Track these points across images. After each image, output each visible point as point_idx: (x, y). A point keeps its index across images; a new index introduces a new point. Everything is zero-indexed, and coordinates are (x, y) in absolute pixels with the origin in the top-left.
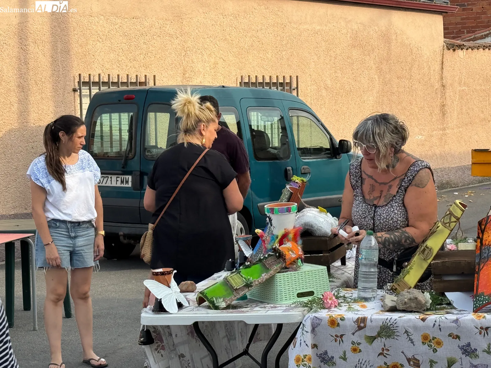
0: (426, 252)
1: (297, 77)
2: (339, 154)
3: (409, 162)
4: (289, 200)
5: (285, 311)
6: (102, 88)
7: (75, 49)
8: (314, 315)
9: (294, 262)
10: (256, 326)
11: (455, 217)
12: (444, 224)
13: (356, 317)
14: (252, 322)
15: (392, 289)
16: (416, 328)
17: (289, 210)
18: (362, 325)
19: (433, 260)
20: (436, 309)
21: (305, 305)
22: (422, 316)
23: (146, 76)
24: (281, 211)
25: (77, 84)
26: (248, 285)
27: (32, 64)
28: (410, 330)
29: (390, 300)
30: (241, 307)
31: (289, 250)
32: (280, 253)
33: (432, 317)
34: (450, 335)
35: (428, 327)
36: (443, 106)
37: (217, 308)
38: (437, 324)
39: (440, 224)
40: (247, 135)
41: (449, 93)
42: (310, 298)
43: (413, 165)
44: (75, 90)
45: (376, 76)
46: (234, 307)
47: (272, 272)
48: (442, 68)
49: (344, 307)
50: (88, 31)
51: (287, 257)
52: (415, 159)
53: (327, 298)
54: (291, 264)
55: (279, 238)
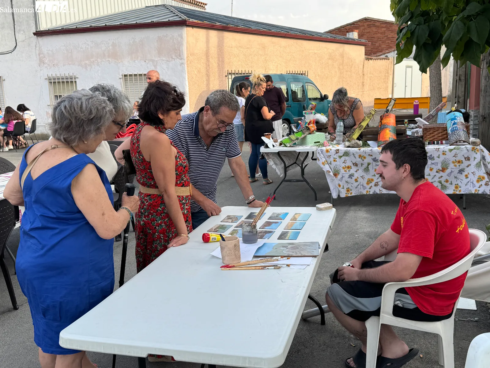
0: (361, 127)
1: (308, 71)
2: (324, 100)
3: (352, 101)
4: (311, 110)
5: (310, 147)
6: (236, 75)
7: (226, 60)
8: (321, 148)
9: (313, 131)
10: (300, 152)
11: (372, 114)
12: (368, 117)
13: (335, 149)
14: (298, 151)
15: (348, 140)
16: (357, 153)
17: (312, 113)
18: (338, 152)
19: (364, 130)
20: (364, 147)
21: (317, 145)
22: (359, 149)
23: (252, 71)
24: (309, 113)
25: (227, 74)
26: (297, 139)
27: (211, 66)
28: (355, 153)
29: (347, 144)
30: (295, 146)
31: (312, 127)
32: (308, 128)
33: (362, 149)
34: (369, 155)
35: (361, 152)
36: (363, 82)
37: (286, 146)
38: (364, 151)
39: (366, 117)
40: (290, 93)
41: (366, 77)
42: (319, 143)
43: (354, 102)
44: (226, 76)
45: (338, 71)
46: (292, 146)
47: (305, 134)
48: (363, 68)
49: (331, 146)
50: (231, 53)
51: (311, 129)
52: (354, 99)
53: (325, 143)
54: (312, 132)
55: (308, 123)
